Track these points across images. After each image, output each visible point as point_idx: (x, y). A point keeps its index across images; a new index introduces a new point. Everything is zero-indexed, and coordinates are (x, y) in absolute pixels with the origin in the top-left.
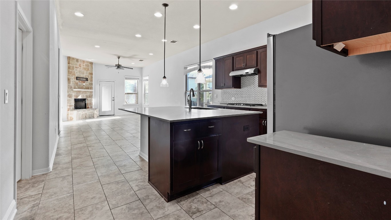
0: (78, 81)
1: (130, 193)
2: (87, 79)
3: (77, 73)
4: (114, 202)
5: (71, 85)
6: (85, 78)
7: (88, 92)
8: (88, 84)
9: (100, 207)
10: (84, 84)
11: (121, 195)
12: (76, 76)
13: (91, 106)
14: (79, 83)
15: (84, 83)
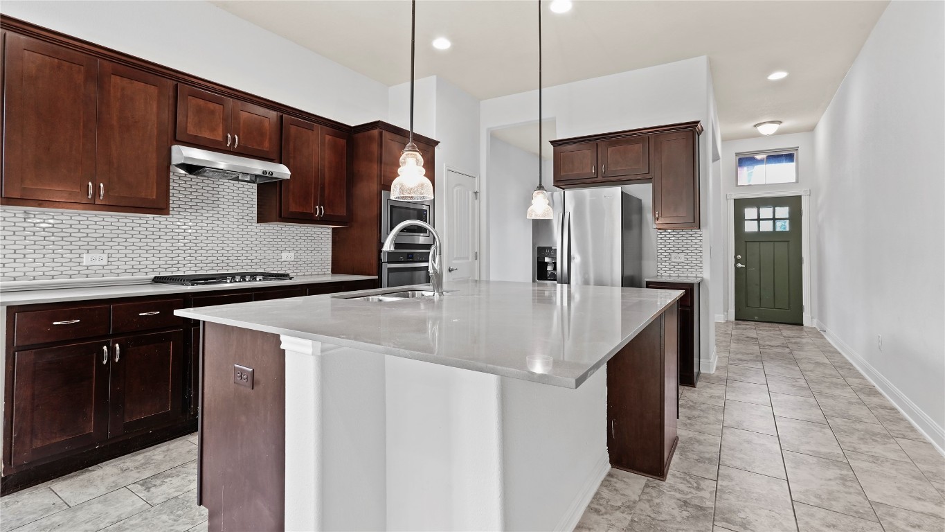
1: (730, 483)
4: (776, 487)
9: (812, 497)
11: (753, 493)
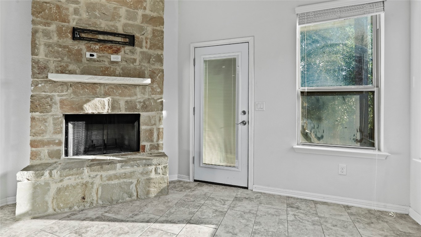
0: (82, 46)
2: (131, 40)
3: (76, 12)
5: (41, 56)
6: (125, 36)
7: (138, 89)
8: (137, 57)
10: (115, 58)
12: (73, 24)
13: (155, 143)
14: (88, 55)
15: (117, 52)
